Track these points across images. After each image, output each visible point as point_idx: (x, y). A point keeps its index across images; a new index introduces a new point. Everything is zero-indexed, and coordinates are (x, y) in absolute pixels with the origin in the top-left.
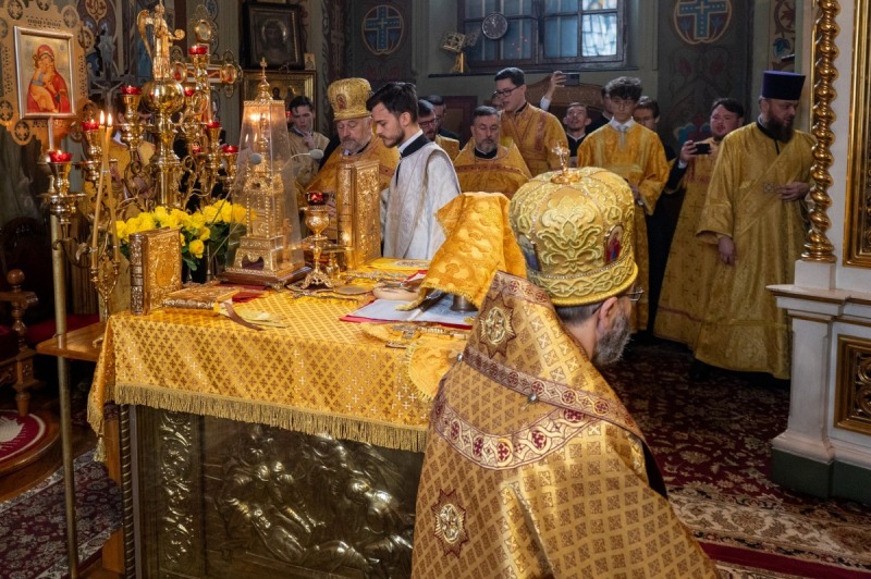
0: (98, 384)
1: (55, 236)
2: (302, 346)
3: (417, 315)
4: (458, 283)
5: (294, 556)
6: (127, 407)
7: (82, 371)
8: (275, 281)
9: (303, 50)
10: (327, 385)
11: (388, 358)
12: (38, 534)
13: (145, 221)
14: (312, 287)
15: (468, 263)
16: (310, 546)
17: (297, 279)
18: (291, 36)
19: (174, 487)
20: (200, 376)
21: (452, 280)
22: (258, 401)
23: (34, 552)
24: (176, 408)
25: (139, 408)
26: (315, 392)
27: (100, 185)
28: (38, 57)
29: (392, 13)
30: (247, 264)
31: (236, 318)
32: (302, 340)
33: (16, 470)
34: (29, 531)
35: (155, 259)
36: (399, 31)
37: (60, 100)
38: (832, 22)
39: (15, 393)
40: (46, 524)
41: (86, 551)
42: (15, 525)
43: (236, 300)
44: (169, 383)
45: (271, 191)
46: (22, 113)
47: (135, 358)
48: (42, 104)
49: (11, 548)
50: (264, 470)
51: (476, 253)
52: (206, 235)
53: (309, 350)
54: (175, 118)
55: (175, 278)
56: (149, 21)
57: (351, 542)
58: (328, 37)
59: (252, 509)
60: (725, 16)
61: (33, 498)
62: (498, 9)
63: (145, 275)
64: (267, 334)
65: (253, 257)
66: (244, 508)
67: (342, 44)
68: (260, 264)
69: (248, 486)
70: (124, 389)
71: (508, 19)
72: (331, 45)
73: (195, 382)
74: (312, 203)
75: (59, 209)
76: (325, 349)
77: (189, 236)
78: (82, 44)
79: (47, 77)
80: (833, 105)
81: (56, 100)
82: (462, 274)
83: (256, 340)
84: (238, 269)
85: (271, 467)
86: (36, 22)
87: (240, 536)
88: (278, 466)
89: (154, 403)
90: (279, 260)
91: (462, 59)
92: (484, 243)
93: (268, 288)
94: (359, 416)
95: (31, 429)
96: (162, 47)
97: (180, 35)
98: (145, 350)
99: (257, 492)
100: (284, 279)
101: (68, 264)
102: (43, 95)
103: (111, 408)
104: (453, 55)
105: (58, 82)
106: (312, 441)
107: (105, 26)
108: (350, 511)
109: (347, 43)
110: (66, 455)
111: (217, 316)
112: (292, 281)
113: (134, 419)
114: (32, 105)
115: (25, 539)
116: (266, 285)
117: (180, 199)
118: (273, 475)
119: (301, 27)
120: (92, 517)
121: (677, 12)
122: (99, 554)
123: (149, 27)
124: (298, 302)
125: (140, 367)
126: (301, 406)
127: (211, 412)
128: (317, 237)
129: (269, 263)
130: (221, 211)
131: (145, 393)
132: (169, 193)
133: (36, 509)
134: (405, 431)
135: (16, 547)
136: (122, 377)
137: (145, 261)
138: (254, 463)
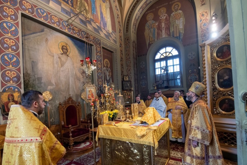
0: (97, 135)
1: (92, 115)
2: (123, 129)
3: (140, 125)
4: (145, 120)
5: (124, 160)
6: (101, 138)
7: (95, 133)
8: (122, 121)
9: (131, 87)
10: (126, 134)
11: (134, 130)
12: (91, 158)
13: (104, 112)
14: (127, 121)
15: (147, 117)
16: (126, 158)
17: (125, 120)
18: (129, 85)
19: (108, 150)
20: (110, 134)
21: (144, 119)
22: (118, 137)
23: (90, 160)
24: (107, 138)
25: (103, 138)
26: (125, 135)
27: (98, 108)
28: (90, 91)
29: (145, 81)
30: (118, 118)
31: (115, 125)
32: (123, 128)
33: (88, 149)
34: (90, 157)
35: (104, 117)
36: (146, 84)
37: (92, 96)
38: (205, 76)
39: (89, 138)
40: (92, 157)
41: (97, 160)
42: (88, 157)
43: (115, 123)
44: (106, 134)
45: (121, 108)
46: (88, 98)
47: (102, 131)
48: (90, 97)
49: (87, 160)
50: (119, 147)
51: (148, 116)
52: (113, 114)
53: (124, 129)
54: (108, 98)
55: (107, 120)
56: (105, 85)
57: (131, 157)
58: (135, 85)
59: (118, 153)
60: (197, 78)
61: (91, 153)
62: (161, 79)
63: (103, 120)
64: (118, 127)
65: (119, 117)
66: (117, 153)
67: (137, 86)
68: (120, 118)
69: (117, 149)
70: (100, 136)
71: (163, 81)
72: (135, 86)
73: (109, 134)
74: (127, 109)
75: (92, 111)
76: (126, 129)
77: (110, 115)
78: (96, 89)
79: (91, 94)
80: (207, 92)
81: (92, 97)
82: (146, 119)
83: (117, 128)
84: (117, 119)
85: (120, 147)
86: (89, 87)
87: (117, 157)
88: (121, 146)
89: (104, 138)
90: (123, 118)
91: (156, 87)
92: (150, 114)
93: (121, 122)
94: (131, 138)
95: (91, 143)
96: (106, 89)
97: (109, 87)
98: (103, 130)
99: (118, 150)
100: (123, 120)
101: (94, 119)
102: (90, 96)
103: (99, 139)
104: (154, 87)
105: (92, 94)
106: (125, 142)
107: (102, 86)
108: (131, 153)
109: (138, 86)
110: (94, 148)
111: (112, 125)
112: (124, 121)
113: (102, 140)
114: (89, 97)
115: (89, 159)
116: (121, 121)
117: (109, 110)
118: (120, 148)
119: (131, 84)
120: (99, 156)
121: (189, 78)
122: (99, 161)
123: (105, 86)
124: (124, 124)
125: (102, 132)
126: (123, 137)
127: (112, 139)
128: (128, 114)
129: (121, 118)
130: (115, 111)
131: (103, 136)
132: (108, 109)
133: (91, 155)
134: (137, 140)
135: (88, 159)
136: (100, 134)
137: (103, 118)
138: (118, 146)
